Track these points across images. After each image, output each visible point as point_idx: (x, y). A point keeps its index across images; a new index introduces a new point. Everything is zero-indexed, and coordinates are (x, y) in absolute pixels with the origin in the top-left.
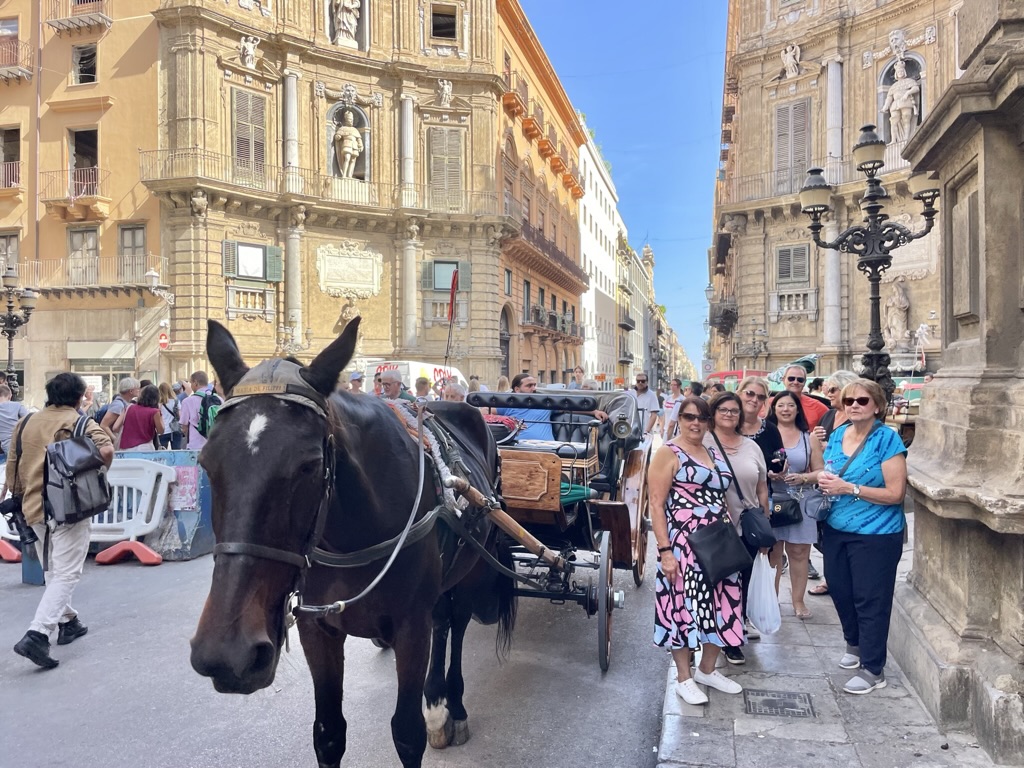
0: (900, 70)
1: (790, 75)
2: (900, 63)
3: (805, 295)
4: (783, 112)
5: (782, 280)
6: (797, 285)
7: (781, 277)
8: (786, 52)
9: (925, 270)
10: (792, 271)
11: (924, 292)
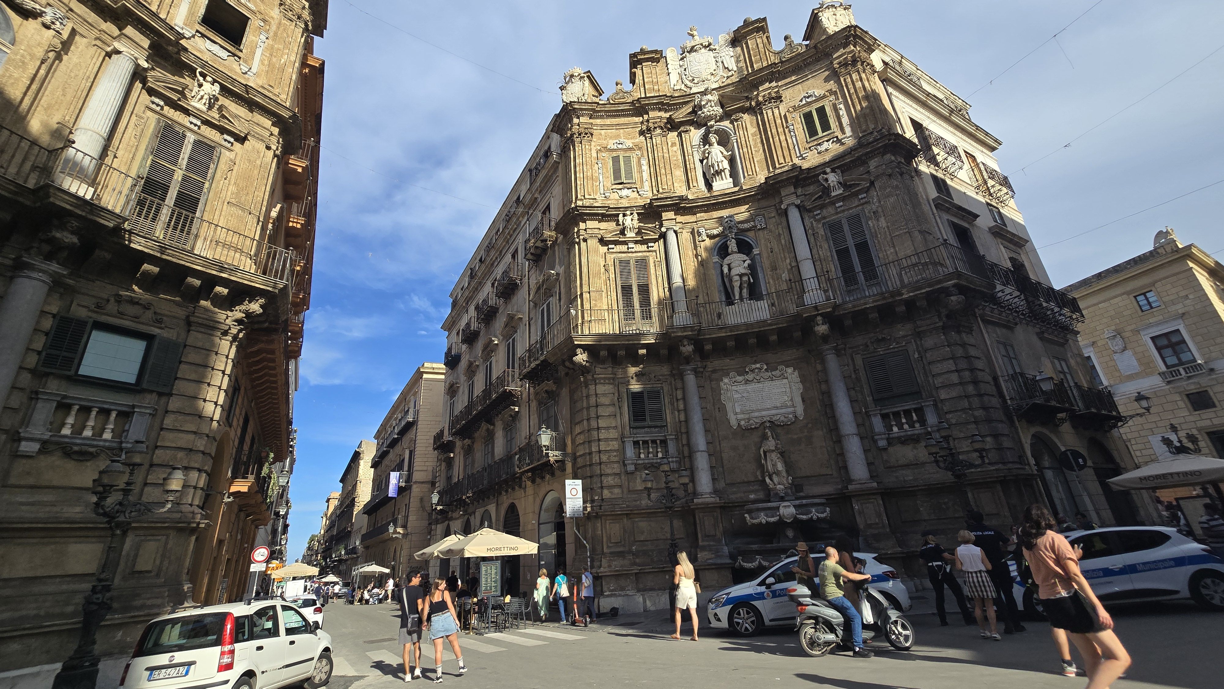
0: (733, 245)
1: (630, 234)
2: (733, 240)
3: (664, 442)
4: (624, 264)
5: (637, 424)
6: (653, 430)
7: (635, 420)
8: (624, 215)
9: (791, 416)
10: (647, 414)
11: (795, 437)
